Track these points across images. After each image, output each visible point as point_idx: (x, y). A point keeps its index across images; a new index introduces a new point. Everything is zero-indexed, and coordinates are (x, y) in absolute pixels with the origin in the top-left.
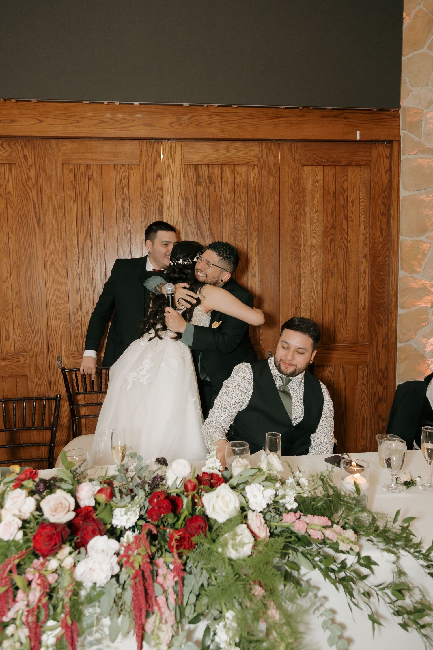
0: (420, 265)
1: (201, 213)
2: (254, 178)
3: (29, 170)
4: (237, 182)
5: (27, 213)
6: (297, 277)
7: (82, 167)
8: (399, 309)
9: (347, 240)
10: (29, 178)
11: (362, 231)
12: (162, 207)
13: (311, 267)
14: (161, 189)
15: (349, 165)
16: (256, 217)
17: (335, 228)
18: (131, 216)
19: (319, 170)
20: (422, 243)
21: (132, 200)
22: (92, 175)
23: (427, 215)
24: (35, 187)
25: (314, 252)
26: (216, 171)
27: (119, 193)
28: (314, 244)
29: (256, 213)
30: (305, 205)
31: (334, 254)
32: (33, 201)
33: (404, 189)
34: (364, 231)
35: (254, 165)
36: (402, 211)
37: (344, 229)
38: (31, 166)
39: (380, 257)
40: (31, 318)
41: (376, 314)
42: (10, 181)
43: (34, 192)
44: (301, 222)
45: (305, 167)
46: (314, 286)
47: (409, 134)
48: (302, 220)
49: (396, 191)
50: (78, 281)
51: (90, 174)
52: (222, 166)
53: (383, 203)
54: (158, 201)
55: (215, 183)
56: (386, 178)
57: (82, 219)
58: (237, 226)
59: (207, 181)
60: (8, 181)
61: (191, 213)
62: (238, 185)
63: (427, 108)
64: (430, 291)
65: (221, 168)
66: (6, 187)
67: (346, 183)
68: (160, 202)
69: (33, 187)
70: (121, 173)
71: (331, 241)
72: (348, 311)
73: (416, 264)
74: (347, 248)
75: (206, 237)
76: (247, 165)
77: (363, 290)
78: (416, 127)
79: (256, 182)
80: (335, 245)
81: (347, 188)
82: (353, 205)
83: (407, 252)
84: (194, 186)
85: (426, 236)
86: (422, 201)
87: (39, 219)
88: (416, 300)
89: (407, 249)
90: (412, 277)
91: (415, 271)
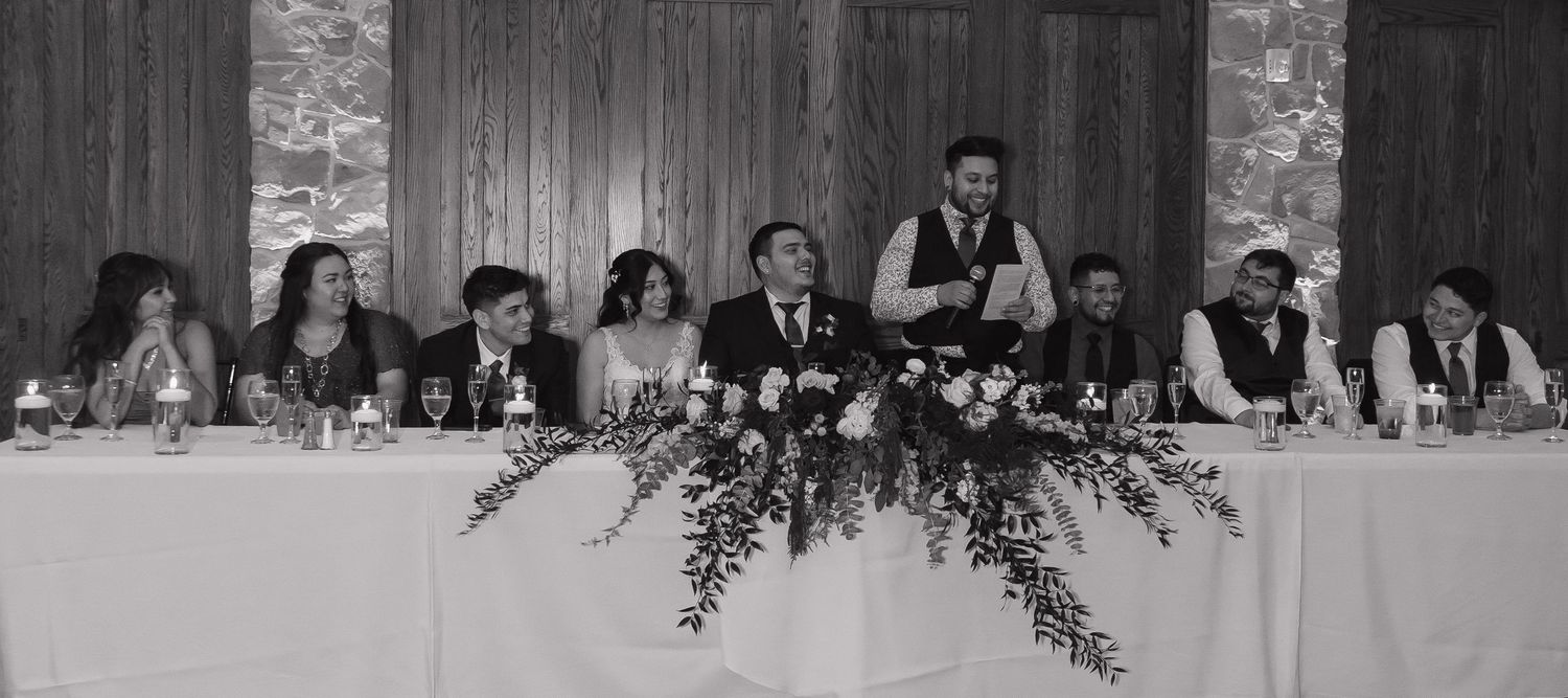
0: (1241, 186)
1: (872, 86)
2: (962, 31)
3: (593, 9)
4: (933, 36)
5: (584, 79)
6: (1032, 201)
7: (679, 5)
8: (1206, 260)
9: (1117, 138)
10: (591, 23)
11: (1144, 124)
12: (807, 76)
13: (1056, 181)
14: (807, 46)
15: (1122, 13)
16: (963, 97)
17: (1096, 118)
18: (755, 89)
19: (1071, 20)
20: (1243, 149)
21: (758, 65)
22: (693, 21)
23: (1253, 101)
24: (600, 39)
25: (1061, 158)
26: (899, 17)
27: (737, 50)
28: (1061, 143)
29: (964, 89)
30: (1047, 79)
31: (1096, 162)
32: (596, 60)
33: (1215, 57)
34: (1147, 126)
35: (962, 10)
36: (1212, 96)
37: (1113, 121)
39: (1174, 168)
40: (580, 254)
41: (1167, 267)
42: (561, 27)
43: (598, 45)
44: (1040, 107)
45: (1048, 15)
46: (1061, 214)
48: (1041, 103)
49: (1201, 61)
51: (691, 17)
52: (908, 9)
53: (1180, 78)
54: (800, 67)
55: (896, 39)
56: (1184, 36)
57: (674, 92)
58: (931, 111)
59: (884, 37)
60: (557, 27)
61: (855, 87)
62: (934, 42)
64: (1258, 231)
65: (908, 13)
66: (552, 37)
67: (1116, 43)
68: (804, 67)
69: (598, 37)
70: (741, 17)
71: (1089, 143)
73: (1234, 183)
74: (1117, 152)
75: (878, 129)
76: (951, 9)
77: (1145, 225)
79: (965, 37)
80: (1097, 147)
81: (1119, 52)
82: (1129, 81)
83: (1219, 163)
84: (862, 43)
85: (1251, 136)
86: (1244, 78)
87: (604, 91)
88: (1233, 245)
89: (1219, 158)
90: (1226, 206)
91: (1233, 196)
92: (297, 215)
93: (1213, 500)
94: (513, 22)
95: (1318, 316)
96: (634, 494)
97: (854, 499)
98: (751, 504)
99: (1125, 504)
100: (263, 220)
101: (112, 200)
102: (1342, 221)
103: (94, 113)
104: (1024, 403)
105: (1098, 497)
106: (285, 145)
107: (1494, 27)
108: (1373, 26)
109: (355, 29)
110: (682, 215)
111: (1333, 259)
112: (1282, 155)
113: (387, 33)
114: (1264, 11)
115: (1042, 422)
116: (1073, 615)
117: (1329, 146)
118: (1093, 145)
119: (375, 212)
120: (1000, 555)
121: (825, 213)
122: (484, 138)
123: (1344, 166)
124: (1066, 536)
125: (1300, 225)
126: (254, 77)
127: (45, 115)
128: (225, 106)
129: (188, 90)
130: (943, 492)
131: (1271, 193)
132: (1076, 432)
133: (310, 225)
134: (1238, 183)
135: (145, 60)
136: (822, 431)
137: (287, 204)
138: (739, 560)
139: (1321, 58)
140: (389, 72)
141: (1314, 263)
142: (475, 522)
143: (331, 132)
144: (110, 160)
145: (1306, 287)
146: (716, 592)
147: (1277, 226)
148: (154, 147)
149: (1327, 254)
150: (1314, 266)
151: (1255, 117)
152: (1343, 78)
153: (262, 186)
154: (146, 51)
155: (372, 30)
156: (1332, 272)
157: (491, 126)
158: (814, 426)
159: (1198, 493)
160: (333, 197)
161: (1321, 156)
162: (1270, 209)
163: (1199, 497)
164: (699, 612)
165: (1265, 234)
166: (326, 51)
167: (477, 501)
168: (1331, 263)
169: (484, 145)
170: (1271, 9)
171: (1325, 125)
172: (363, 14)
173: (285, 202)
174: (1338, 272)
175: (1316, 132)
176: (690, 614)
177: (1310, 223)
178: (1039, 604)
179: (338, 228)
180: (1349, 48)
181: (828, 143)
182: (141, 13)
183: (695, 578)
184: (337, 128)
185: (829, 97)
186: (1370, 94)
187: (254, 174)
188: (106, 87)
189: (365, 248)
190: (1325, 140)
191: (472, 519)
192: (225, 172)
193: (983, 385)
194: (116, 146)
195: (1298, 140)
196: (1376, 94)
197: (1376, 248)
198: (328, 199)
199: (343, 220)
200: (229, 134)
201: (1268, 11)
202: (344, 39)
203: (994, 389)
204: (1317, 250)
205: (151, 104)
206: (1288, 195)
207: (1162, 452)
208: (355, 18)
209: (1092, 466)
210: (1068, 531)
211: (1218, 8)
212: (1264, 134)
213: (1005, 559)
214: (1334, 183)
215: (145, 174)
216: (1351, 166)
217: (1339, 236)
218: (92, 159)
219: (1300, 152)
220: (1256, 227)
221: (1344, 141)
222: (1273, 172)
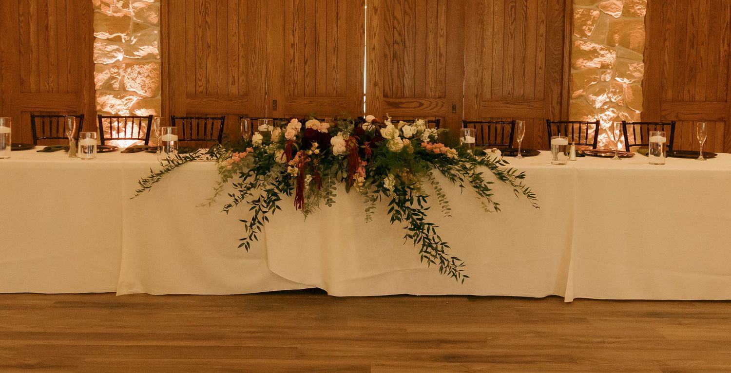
0: (591, 30)
6: (480, 39)
8: (572, 69)
9: (526, 7)
13: (493, 29)
20: (592, 11)
25: (496, 17)
28: (496, 9)
31: (515, 19)
39: (557, 22)
40: (253, 66)
41: (552, 73)
64: (599, 54)
71: (511, 8)
72: (526, 70)
73: (587, 29)
74: (526, 14)
75: (402, 3)
77: (540, 52)
80: (515, 10)
83: (578, 18)
85: (597, 4)
88: (586, 61)
89: (578, 16)
90: (582, 41)
91: (586, 36)
92: (115, 47)
93: (524, 190)
95: (631, 98)
96: (220, 180)
97: (333, 186)
98: (277, 188)
99: (477, 190)
100: (100, 50)
101: (32, 40)
102: (645, 48)
104: (427, 138)
105: (461, 186)
106: (109, 12)
110: (303, 47)
111: (639, 68)
112: (613, 14)
115: (436, 148)
116: (442, 248)
117: (639, 9)
119: (152, 45)
120: (406, 216)
121: (374, 46)
122: (206, 9)
123: (648, 20)
124: (443, 207)
125: (623, 50)
130: (377, 183)
131: (607, 34)
132: (452, 153)
133: (122, 52)
134: (589, 28)
136: (317, 151)
137: (112, 42)
138: (269, 215)
141: (630, 70)
142: (138, 193)
143: (130, 6)
144: (30, 22)
145: (625, 83)
146: (257, 230)
147: (610, 51)
148: (51, 15)
149: (637, 66)
150: (629, 72)
153: (99, 33)
156: (639, 75)
157: (209, 4)
158: (313, 149)
159: (516, 186)
160: (132, 38)
161: (635, 14)
162: (605, 42)
163: (517, 188)
164: (248, 240)
165: (603, 56)
167: (140, 183)
168: (639, 71)
169: (206, 13)
173: (110, 41)
174: (642, 75)
175: (632, 2)
176: (245, 241)
177: (628, 50)
178: (424, 241)
179: (135, 53)
183: (246, 223)
184: (134, 5)
187: (94, 27)
189: (148, 63)
190: (637, 6)
191: (138, 192)
192: (84, 27)
193: (403, 129)
194: (33, 14)
195: (622, 6)
197: (665, 63)
198: (130, 39)
199: (137, 50)
200: (85, 8)
203: (409, 130)
204: (631, 64)
206: (616, 35)
207: (497, 165)
209: (459, 171)
210: (443, 204)
212: (603, 3)
213: (408, 219)
214: (641, 29)
215: (47, 28)
216: (652, 20)
217: (644, 56)
218: (22, 21)
219: (623, 12)
220: (598, 52)
221: (648, 6)
222: (608, 24)
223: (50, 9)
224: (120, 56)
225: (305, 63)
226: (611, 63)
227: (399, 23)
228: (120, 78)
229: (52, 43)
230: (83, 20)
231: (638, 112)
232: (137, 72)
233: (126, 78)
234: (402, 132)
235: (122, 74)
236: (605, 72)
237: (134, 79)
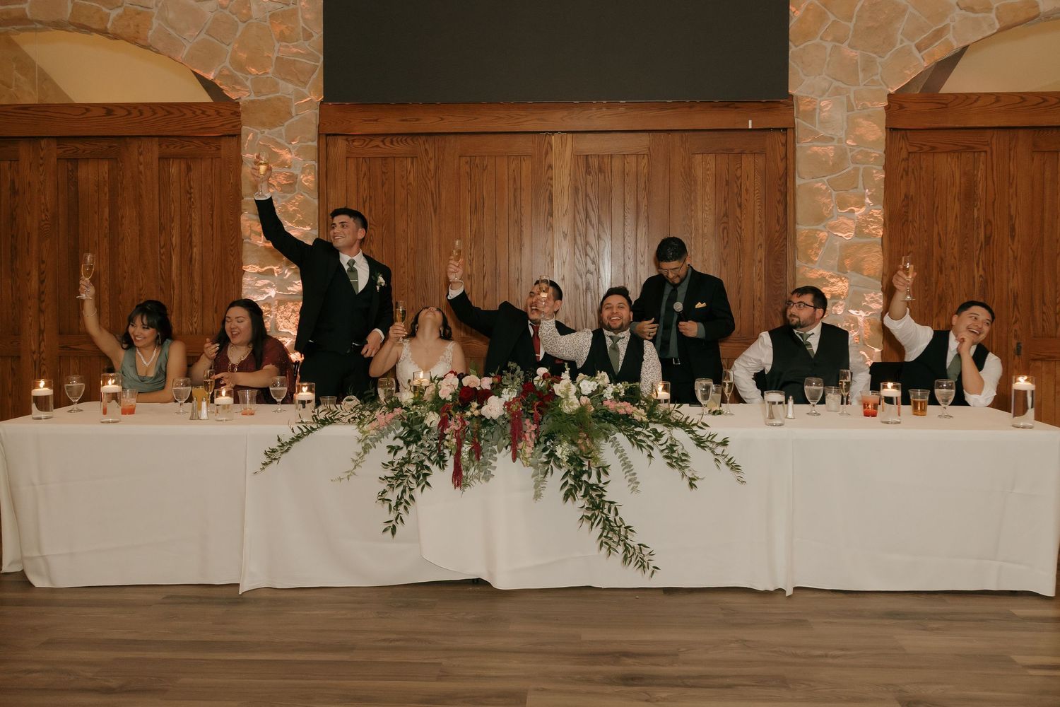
0: (817, 255)
1: (591, 201)
2: (644, 167)
3: (429, 162)
4: (627, 171)
5: (425, 201)
7: (477, 158)
9: (741, 228)
10: (429, 170)
11: (757, 219)
12: (552, 196)
13: (703, 254)
14: (552, 179)
15: (742, 153)
16: (645, 206)
17: (727, 217)
18: (522, 206)
19: (711, 158)
20: (818, 232)
21: (523, 190)
22: (486, 167)
23: (825, 204)
24: (434, 178)
25: (706, 240)
26: (606, 160)
27: (511, 182)
28: (705, 233)
29: (646, 201)
30: (696, 193)
31: (727, 242)
32: (432, 191)
33: (799, 177)
34: (759, 219)
35: (644, 155)
36: (798, 201)
37: (737, 217)
38: (431, 159)
39: (776, 246)
40: (424, 301)
41: (774, 306)
42: (412, 174)
43: (433, 183)
44: (692, 211)
45: (697, 156)
47: (803, 122)
48: (693, 209)
49: (792, 180)
50: (469, 268)
51: (485, 165)
53: (779, 190)
54: (548, 192)
55: (604, 172)
56: (781, 165)
58: (625, 215)
59: (597, 171)
60: (410, 173)
61: (581, 202)
62: (627, 174)
63: (820, 96)
64: (829, 282)
65: (611, 158)
67: (739, 171)
68: (550, 191)
69: (432, 178)
70: (514, 164)
71: (724, 229)
72: (742, 303)
73: (813, 253)
74: (740, 237)
75: (595, 226)
76: (637, 154)
77: (758, 280)
78: (810, 115)
79: (645, 171)
80: (728, 233)
81: (741, 176)
82: (747, 193)
83: (802, 241)
84: (584, 176)
85: (823, 224)
86: (819, 189)
87: (436, 208)
89: (802, 238)
90: (807, 268)
91: (812, 261)
92: (267, 282)
93: (727, 460)
94: (386, 171)
95: (869, 334)
99: (668, 461)
100: (250, 285)
102: (884, 274)
103: (164, 228)
104: (610, 395)
105: (650, 455)
106: (260, 243)
107: (986, 152)
108: (904, 154)
109: (297, 178)
110: (482, 279)
111: (877, 299)
112: (843, 236)
113: (313, 179)
114: (830, 147)
115: (620, 408)
116: (626, 532)
117: (874, 229)
118: (725, 234)
121: (564, 275)
123: (885, 241)
124: (630, 481)
125: (856, 277)
126: (243, 207)
127: (140, 231)
128: (231, 222)
129: (212, 215)
130: (548, 452)
131: (837, 259)
132: (639, 414)
133: (274, 287)
134: (815, 253)
135: (190, 199)
136: (476, 413)
137: (263, 277)
139: (868, 175)
140: (316, 202)
141: (866, 301)
142: (265, 467)
145: (861, 316)
146: (403, 511)
147: (841, 279)
148: (195, 246)
149: (874, 296)
150: (865, 304)
151: (825, 213)
152: (883, 187)
153: (248, 266)
154: (190, 194)
155: (305, 179)
156: (877, 306)
158: (472, 410)
159: (717, 455)
160: (288, 272)
161: (869, 235)
162: (836, 268)
163: (718, 458)
164: (395, 523)
165: (833, 284)
166: (281, 191)
167: (266, 455)
168: (877, 302)
170: (834, 146)
171: (872, 216)
172: (301, 168)
173: (261, 275)
174: (881, 306)
175: (866, 221)
176: (390, 525)
177: (862, 277)
178: (605, 524)
179: (289, 289)
180: (887, 168)
181: (565, 236)
182: (187, 174)
185: (565, 208)
186: (903, 196)
187: (244, 260)
188: (170, 214)
190: (872, 226)
191: (263, 465)
192: (232, 259)
193: (581, 385)
194: (176, 246)
195: (854, 226)
196: (906, 196)
198: (284, 272)
199: (291, 284)
200: (234, 237)
201: (833, 147)
202: (290, 184)
203: (588, 386)
204: (868, 293)
205: (193, 222)
206: (848, 260)
207: (695, 428)
208: (296, 172)
210: (629, 477)
211: (801, 147)
212: (832, 222)
213: (584, 496)
214: (877, 252)
215: (191, 261)
216: (890, 241)
217: (882, 284)
218: (164, 253)
219: (855, 233)
220: (827, 280)
221: (885, 225)
222: (838, 246)
223: (194, 238)
224: (272, 293)
225: (485, 298)
226: (843, 292)
227: (592, 249)
228: (272, 317)
229: (197, 279)
230: (232, 251)
231: (877, 350)
232: (291, 310)
233: (278, 317)
234: (580, 388)
235: (274, 312)
236: (836, 303)
237: (288, 319)
